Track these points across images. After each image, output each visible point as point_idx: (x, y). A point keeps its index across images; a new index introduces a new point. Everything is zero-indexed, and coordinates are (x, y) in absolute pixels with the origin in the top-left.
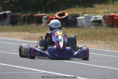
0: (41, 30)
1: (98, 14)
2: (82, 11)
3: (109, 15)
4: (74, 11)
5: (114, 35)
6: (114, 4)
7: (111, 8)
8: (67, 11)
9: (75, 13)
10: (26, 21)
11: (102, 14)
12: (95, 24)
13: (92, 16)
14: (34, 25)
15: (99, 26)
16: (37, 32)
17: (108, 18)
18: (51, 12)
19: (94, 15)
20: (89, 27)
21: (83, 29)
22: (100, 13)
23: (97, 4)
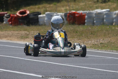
0: (2, 28)
1: (59, 11)
2: (43, 9)
3: (70, 12)
5: (75, 32)
7: (72, 6)
8: (28, 9)
9: (37, 11)
11: (63, 11)
13: (54, 14)
17: (69, 16)
19: (56, 12)
21: (44, 27)
22: (62, 10)
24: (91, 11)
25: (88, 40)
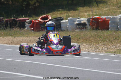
0: (24, 34)
1: (82, 17)
2: (66, 14)
3: (93, 17)
4: (58, 14)
5: (99, 37)
6: (98, 6)
7: (95, 11)
8: (50, 15)
9: (59, 17)
10: (9, 26)
11: (86, 17)
12: (80, 27)
13: (76, 19)
14: (16, 30)
15: (83, 29)
16: (20, 36)
17: (92, 21)
18: (34, 16)
19: (79, 18)
20: (73, 30)
21: (67, 32)
22: (85, 15)
23: (81, 6)
24: (115, 16)
25: (112, 45)
